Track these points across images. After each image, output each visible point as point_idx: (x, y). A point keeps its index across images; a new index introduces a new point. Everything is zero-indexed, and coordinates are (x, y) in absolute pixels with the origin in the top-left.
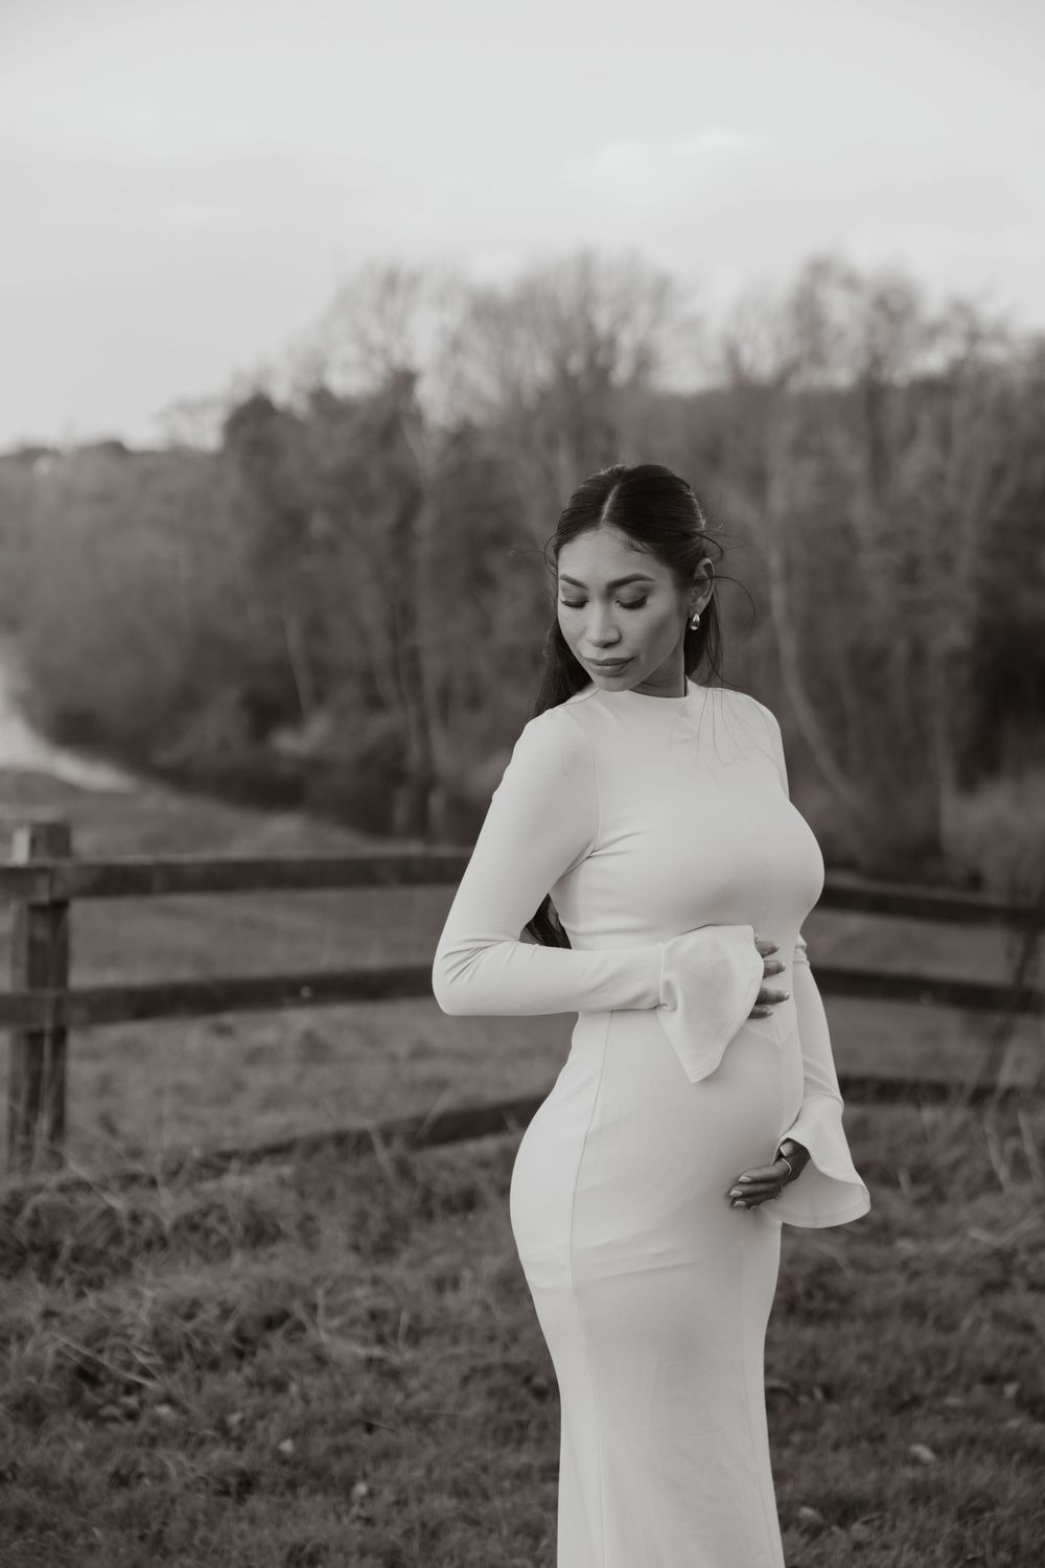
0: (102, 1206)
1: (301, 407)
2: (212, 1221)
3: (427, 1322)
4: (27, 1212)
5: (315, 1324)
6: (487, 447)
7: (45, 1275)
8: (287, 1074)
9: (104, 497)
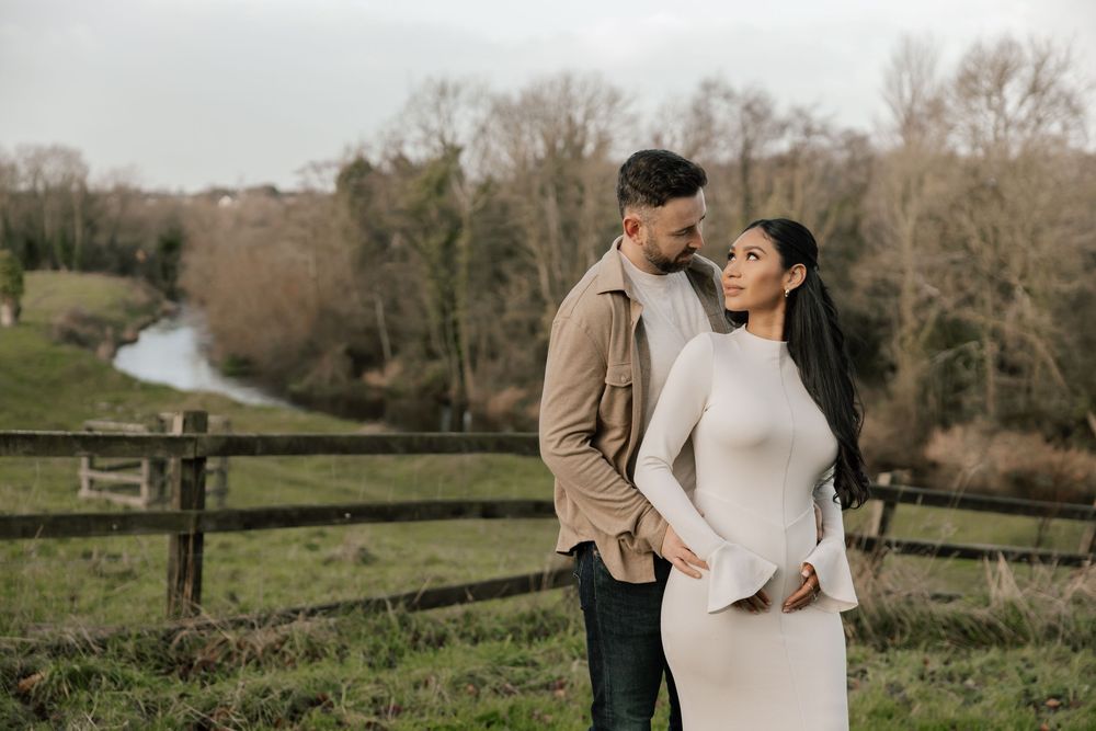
0: (222, 638)
1: (387, 167)
2: (286, 648)
3: (406, 705)
4: (176, 641)
5: (339, 704)
6: (503, 194)
7: (184, 677)
8: (345, 573)
9: (263, 223)
